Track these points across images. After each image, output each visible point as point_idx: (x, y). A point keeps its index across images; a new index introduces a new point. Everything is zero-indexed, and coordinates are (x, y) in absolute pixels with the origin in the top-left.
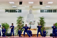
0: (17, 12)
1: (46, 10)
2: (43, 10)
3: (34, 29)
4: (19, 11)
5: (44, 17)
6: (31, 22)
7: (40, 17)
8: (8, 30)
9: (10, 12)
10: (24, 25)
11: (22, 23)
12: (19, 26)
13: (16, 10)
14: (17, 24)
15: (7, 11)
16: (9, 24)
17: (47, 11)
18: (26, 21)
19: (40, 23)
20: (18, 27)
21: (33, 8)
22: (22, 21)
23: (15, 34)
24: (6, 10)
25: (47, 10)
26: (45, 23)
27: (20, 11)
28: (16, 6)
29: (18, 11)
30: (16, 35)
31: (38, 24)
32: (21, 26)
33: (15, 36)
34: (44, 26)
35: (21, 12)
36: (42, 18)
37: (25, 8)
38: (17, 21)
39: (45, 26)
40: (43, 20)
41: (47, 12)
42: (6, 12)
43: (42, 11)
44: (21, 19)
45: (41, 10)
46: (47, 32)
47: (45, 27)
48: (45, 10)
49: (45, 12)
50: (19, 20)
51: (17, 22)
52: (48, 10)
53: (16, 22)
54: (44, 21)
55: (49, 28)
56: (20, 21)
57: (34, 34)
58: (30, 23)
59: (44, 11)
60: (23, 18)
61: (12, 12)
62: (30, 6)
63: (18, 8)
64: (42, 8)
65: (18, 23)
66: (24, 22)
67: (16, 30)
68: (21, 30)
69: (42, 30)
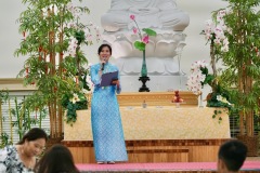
3: (178, 98)
10: (85, 60)
11: (73, 41)
14: (28, 56)
18: (104, 22)
19: (231, 39)
20: (30, 80)
22: (68, 24)
38: (27, 26)
50: (46, 14)
51: (28, 33)
57: (183, 142)
58: (144, 45)
65: (33, 40)
66: (86, 31)
67: (13, 106)
68: (65, 104)
69: (245, 103)
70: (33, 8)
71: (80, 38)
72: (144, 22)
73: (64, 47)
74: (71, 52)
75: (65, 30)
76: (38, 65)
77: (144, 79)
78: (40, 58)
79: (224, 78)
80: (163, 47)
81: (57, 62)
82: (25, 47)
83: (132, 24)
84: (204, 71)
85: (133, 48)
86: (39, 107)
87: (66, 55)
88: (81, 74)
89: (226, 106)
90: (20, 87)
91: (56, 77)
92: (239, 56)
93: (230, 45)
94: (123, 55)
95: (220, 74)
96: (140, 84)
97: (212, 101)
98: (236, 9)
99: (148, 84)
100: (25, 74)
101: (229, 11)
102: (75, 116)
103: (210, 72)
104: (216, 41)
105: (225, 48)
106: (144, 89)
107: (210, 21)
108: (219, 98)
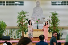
1: (60, 2)
2: (56, 2)
3: (43, 30)
5: (57, 12)
6: (39, 19)
7: (51, 13)
8: (4, 31)
12: (21, 25)
13: (16, 3)
14: (18, 23)
19: (52, 21)
20: (19, 27)
22: (25, 18)
23: (14, 36)
25: (62, 1)
26: (59, 20)
30: (16, 38)
32: (24, 25)
34: (57, 25)
35: (23, 5)
36: (55, 13)
38: (18, 18)
40: (56, 16)
41: (62, 5)
43: (54, 4)
44: (23, 16)
45: (52, 2)
46: (62, 34)
47: (59, 27)
49: (59, 5)
50: (21, 16)
53: (17, 20)
54: (58, 18)
55: (64, 28)
56: (22, 18)
58: (38, 21)
60: (26, 14)
61: (10, 5)
65: (19, 20)
67: (16, 31)
68: (25, 31)
70: (19, 15)
71: (27, 20)
72: (38, 18)
73: (24, 21)
74: (26, 22)
75: (25, 19)
76: (20, 24)
77: (38, 27)
78: (21, 23)
79: (51, 27)
80: (41, 22)
81: (23, 24)
82: (18, 21)
83: (36, 18)
85: (36, 22)
86: (20, 31)
87: (25, 23)
89: (51, 32)
90: (17, 28)
91: (23, 26)
92: (54, 23)
94: (34, 23)
95: (50, 26)
96: (37, 28)
97: (49, 31)
98: (53, 16)
99: (38, 28)
100: (18, 26)
101: (52, 16)
102: (26, 33)
104: (50, 21)
105: (51, 22)
106: (38, 29)
107: (49, 18)
108: (50, 30)
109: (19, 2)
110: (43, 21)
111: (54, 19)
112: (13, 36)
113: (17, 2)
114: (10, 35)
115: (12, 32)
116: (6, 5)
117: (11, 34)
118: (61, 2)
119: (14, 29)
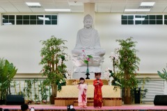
0: (41, 22)
1: (140, 17)
2: (132, 17)
4: (48, 19)
5: (133, 40)
7: (120, 41)
8: (12, 84)
9: (19, 23)
10: (65, 67)
11: (60, 60)
12: (50, 69)
14: (44, 65)
15: (8, 19)
16: (14, 65)
17: (143, 19)
18: (73, 52)
19: (121, 60)
20: (44, 74)
21: (96, 8)
22: (59, 53)
23: (36, 96)
24: (4, 16)
25: (146, 15)
26: (138, 59)
27: (53, 20)
28: (38, 4)
29: (44, 19)
30: (41, 99)
31: (112, 63)
33: (37, 103)
34: (133, 69)
35: (55, 23)
36: (128, 42)
37: (69, 10)
38: (43, 53)
39: (136, 71)
40: (131, 49)
41: (145, 23)
42: (4, 22)
44: (55, 48)
45: (123, 17)
47: (136, 75)
48: (136, 17)
49: (138, 23)
50: (51, 49)
51: (44, 56)
52: (146, 17)
53: (40, 58)
54: (134, 53)
55: (150, 76)
56: (54, 52)
58: (88, 61)
59: (135, 19)
61: (26, 23)
62: (85, 4)
63: (46, 10)
64: (126, 10)
65: (46, 59)
66: (65, 56)
67: (40, 84)
68: (57, 83)
69: (127, 84)
71: (63, 58)
73: (57, 62)
76: (47, 68)
77: (88, 74)
78: (49, 66)
80: (95, 63)
81: (55, 68)
82: (42, 61)
83: (83, 53)
84: (111, 72)
86: (48, 84)
87: (58, 65)
88: (63, 72)
89: (118, 85)
90: (41, 77)
92: (125, 66)
93: (121, 62)
95: (116, 73)
96: (86, 76)
97: (113, 83)
100: (43, 72)
102: (61, 88)
103: (113, 72)
104: (115, 60)
105: (119, 63)
106: (88, 78)
107: (113, 53)
108: (116, 82)
109: (46, 16)
110: (100, 61)
111: (126, 55)
112: (33, 94)
113: (42, 16)
114: (26, 93)
115: (30, 85)
116: (17, 24)
117: (28, 91)
118: (143, 17)
119: (35, 80)
